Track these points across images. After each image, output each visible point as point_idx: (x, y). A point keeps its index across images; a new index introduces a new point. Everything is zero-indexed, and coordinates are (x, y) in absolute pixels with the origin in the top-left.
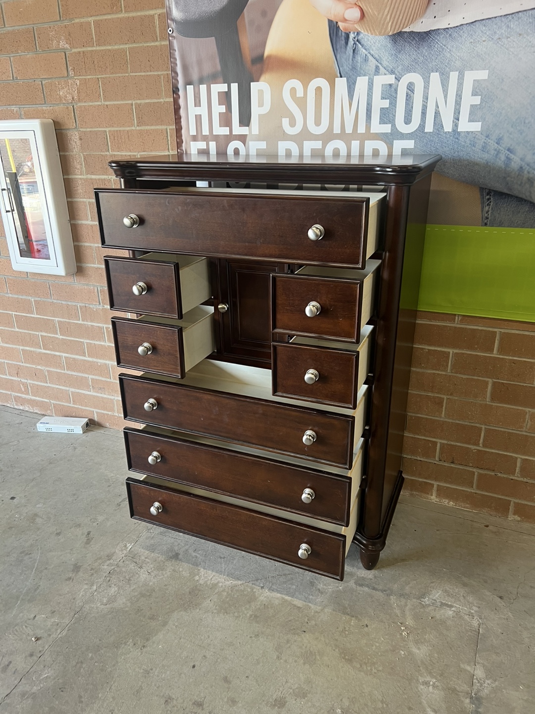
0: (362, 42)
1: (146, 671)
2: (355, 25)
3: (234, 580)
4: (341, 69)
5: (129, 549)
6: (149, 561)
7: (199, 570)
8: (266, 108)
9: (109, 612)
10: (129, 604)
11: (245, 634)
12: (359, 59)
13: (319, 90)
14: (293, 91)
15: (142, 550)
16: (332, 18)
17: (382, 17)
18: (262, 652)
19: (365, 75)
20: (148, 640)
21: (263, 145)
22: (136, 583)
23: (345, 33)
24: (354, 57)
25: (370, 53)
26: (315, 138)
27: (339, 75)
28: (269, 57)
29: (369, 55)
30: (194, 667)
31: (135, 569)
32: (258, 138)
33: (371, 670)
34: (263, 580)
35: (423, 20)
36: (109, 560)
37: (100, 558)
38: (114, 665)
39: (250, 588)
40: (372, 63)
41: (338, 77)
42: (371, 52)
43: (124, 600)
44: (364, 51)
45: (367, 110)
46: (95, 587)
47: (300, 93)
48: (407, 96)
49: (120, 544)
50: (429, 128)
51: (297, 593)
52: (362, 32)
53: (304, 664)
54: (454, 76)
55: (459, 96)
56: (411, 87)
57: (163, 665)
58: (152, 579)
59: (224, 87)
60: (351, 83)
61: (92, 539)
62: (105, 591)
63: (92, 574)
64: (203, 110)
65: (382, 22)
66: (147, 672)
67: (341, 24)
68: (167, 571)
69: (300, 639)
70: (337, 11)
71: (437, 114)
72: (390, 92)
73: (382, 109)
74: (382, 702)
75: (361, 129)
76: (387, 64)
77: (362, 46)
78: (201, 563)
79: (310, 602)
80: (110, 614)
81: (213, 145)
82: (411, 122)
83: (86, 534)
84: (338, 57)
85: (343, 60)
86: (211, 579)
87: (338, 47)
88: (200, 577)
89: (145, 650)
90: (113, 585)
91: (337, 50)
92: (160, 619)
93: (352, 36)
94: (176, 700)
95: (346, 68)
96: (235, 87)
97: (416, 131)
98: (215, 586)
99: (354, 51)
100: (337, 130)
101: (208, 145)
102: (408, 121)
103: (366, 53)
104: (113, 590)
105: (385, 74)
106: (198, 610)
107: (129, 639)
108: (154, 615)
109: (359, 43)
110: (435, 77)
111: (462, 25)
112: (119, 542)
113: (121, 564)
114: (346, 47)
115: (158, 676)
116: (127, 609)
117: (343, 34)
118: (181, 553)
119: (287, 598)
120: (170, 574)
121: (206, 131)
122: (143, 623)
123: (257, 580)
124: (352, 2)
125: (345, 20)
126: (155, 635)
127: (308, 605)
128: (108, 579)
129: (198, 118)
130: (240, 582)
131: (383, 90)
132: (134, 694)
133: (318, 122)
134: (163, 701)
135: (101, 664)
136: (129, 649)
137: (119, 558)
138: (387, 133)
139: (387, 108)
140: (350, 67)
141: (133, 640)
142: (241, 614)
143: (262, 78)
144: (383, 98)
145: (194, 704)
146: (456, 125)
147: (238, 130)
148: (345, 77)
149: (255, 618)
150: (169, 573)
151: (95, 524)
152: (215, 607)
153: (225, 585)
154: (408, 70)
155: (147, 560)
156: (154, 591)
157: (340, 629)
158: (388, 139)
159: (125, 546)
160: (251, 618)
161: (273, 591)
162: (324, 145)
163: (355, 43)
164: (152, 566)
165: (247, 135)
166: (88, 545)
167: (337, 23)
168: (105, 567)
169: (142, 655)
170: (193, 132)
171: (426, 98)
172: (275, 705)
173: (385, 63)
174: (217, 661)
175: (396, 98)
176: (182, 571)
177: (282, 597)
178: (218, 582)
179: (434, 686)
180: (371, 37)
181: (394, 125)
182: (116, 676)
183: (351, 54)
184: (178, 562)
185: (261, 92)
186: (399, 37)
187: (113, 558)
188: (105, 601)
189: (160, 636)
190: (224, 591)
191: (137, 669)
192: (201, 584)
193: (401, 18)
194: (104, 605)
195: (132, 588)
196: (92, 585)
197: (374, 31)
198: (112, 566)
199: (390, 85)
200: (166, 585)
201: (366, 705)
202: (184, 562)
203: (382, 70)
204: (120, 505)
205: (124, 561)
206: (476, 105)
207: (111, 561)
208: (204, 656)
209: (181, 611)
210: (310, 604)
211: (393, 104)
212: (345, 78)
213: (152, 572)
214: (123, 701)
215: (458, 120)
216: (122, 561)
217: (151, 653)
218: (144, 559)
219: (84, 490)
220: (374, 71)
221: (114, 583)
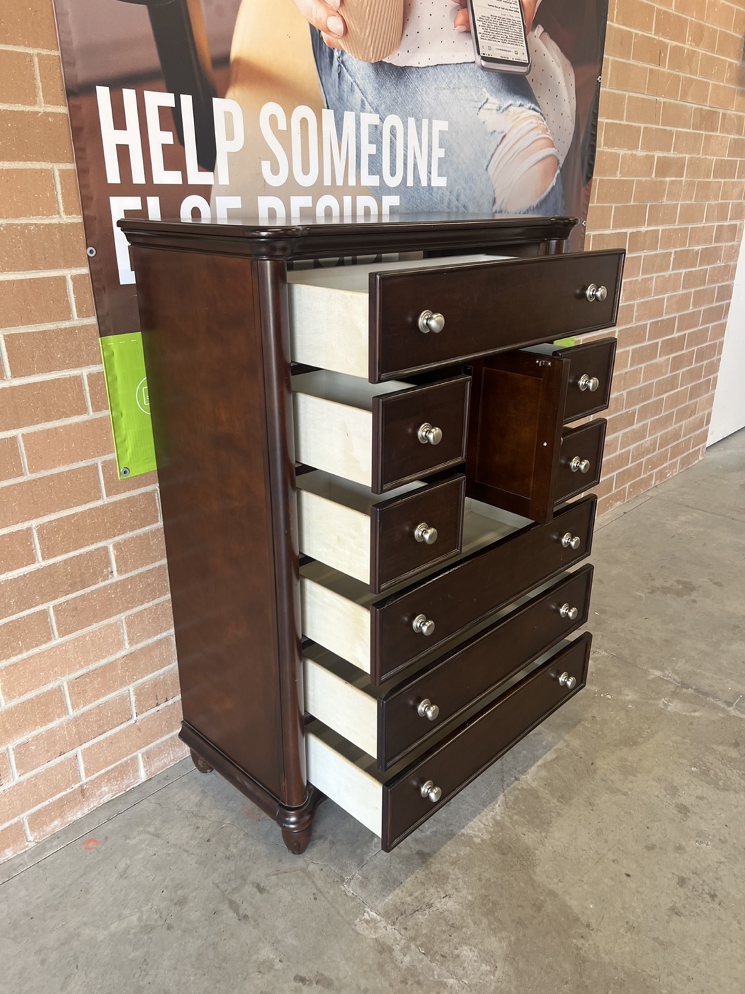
0: (346, 64)
1: (629, 930)
2: (339, 41)
3: (494, 802)
4: (327, 96)
5: (378, 918)
6: (419, 892)
7: (463, 834)
8: (237, 144)
9: (512, 964)
10: (504, 934)
11: (588, 814)
12: (345, 87)
13: (304, 122)
14: (273, 119)
15: (390, 897)
16: (314, 24)
17: (364, 37)
18: (615, 806)
19: (351, 110)
20: (577, 919)
21: (235, 202)
22: (463, 918)
23: (329, 48)
24: (340, 84)
25: (355, 82)
26: (303, 191)
27: (326, 105)
28: (238, 61)
29: (354, 84)
30: (628, 875)
31: (430, 915)
32: (228, 191)
33: (648, 732)
34: (505, 775)
35: (399, 52)
36: (391, 950)
37: (381, 966)
38: (616, 968)
39: (515, 790)
40: (358, 95)
41: (324, 108)
42: (357, 80)
43: (493, 939)
44: (350, 78)
45: (357, 156)
46: (451, 981)
47: (282, 125)
48: (391, 142)
49: (357, 928)
50: (410, 183)
51: (535, 753)
52: (346, 51)
53: (635, 776)
54: (425, 122)
55: (430, 147)
56: (393, 131)
57: (622, 908)
58: (461, 894)
59: (168, 100)
60: (338, 118)
61: (322, 975)
62: (466, 965)
63: (418, 983)
64: (131, 136)
65: (364, 45)
66: (631, 928)
67: (323, 34)
68: (452, 872)
69: (603, 771)
70: (319, 15)
71: (415, 165)
72: (376, 137)
73: (370, 156)
74: (684, 738)
75: (352, 182)
76: (372, 99)
77: (347, 70)
78: (450, 829)
79: (551, 747)
80: (518, 963)
81: (154, 204)
82: (395, 173)
83: (301, 983)
84: (323, 81)
85: (329, 85)
86: (485, 825)
87: (323, 65)
88: (476, 836)
89: (594, 925)
90: (456, 952)
91: (321, 69)
92: (542, 898)
93: (336, 54)
94: (676, 903)
95: (333, 96)
96: (187, 101)
97: (400, 185)
98: (497, 823)
99: (339, 74)
100: (327, 182)
101: (144, 203)
102: (393, 173)
103: (352, 80)
104: (466, 952)
105: (371, 112)
106: (537, 852)
107: (572, 942)
108: (534, 905)
109: (344, 65)
110: (411, 121)
111: (428, 66)
112: (353, 930)
113: (411, 933)
114: (331, 69)
115: (639, 917)
116: (513, 938)
117: (327, 50)
118: (418, 848)
119: (540, 762)
120: (459, 869)
121: (138, 177)
122: (545, 921)
123: (502, 780)
124: (334, 9)
125: (328, 31)
126: (571, 908)
127: (556, 750)
128: (438, 957)
129: (123, 151)
130: (501, 798)
131: (369, 132)
132: (664, 949)
133: (306, 171)
134: (675, 918)
135: (612, 985)
136: (589, 945)
137: (394, 935)
138: (376, 187)
139: (374, 155)
140: (337, 97)
141: (574, 938)
142: (554, 810)
143: (231, 93)
144: (370, 142)
145: (681, 886)
146: (429, 180)
147: (197, 177)
148: (332, 109)
149: (564, 798)
150: (457, 871)
151: (278, 966)
152: (537, 833)
153: (502, 813)
154: (391, 110)
155: (416, 894)
156: (486, 896)
157: (595, 736)
158: (379, 192)
159: (367, 922)
160: (564, 802)
161: (525, 771)
162: (315, 202)
163: (339, 65)
164: (432, 890)
165: (211, 185)
166: (336, 983)
167: (320, 31)
168: (407, 959)
169: (602, 930)
170: (113, 176)
171: (406, 146)
172: (686, 814)
173: (370, 98)
174: (623, 851)
175: (382, 143)
176: (457, 854)
177: (538, 766)
178: (494, 819)
179: (669, 701)
180: (355, 61)
181: (381, 177)
182: (633, 967)
183: (337, 78)
184: (436, 855)
185: (228, 116)
186: (381, 67)
187: (389, 943)
188: (488, 968)
189: (574, 903)
190: (511, 818)
191: (626, 940)
192: (492, 838)
193: (381, 44)
194: (495, 970)
195: (472, 925)
196: (445, 985)
197: (357, 53)
198: (408, 948)
199: (376, 126)
200: (480, 879)
201: (687, 749)
202: (440, 848)
203: (367, 106)
204: (246, 917)
205: (406, 929)
206: (442, 158)
207: (397, 948)
208: (614, 861)
209: (534, 873)
210: (555, 747)
211: (379, 150)
212: (332, 111)
213: (445, 892)
214: (674, 963)
215: (430, 173)
216: (403, 931)
217: (600, 919)
218: (413, 897)
219: (149, 979)
220: (360, 106)
221: (452, 948)
